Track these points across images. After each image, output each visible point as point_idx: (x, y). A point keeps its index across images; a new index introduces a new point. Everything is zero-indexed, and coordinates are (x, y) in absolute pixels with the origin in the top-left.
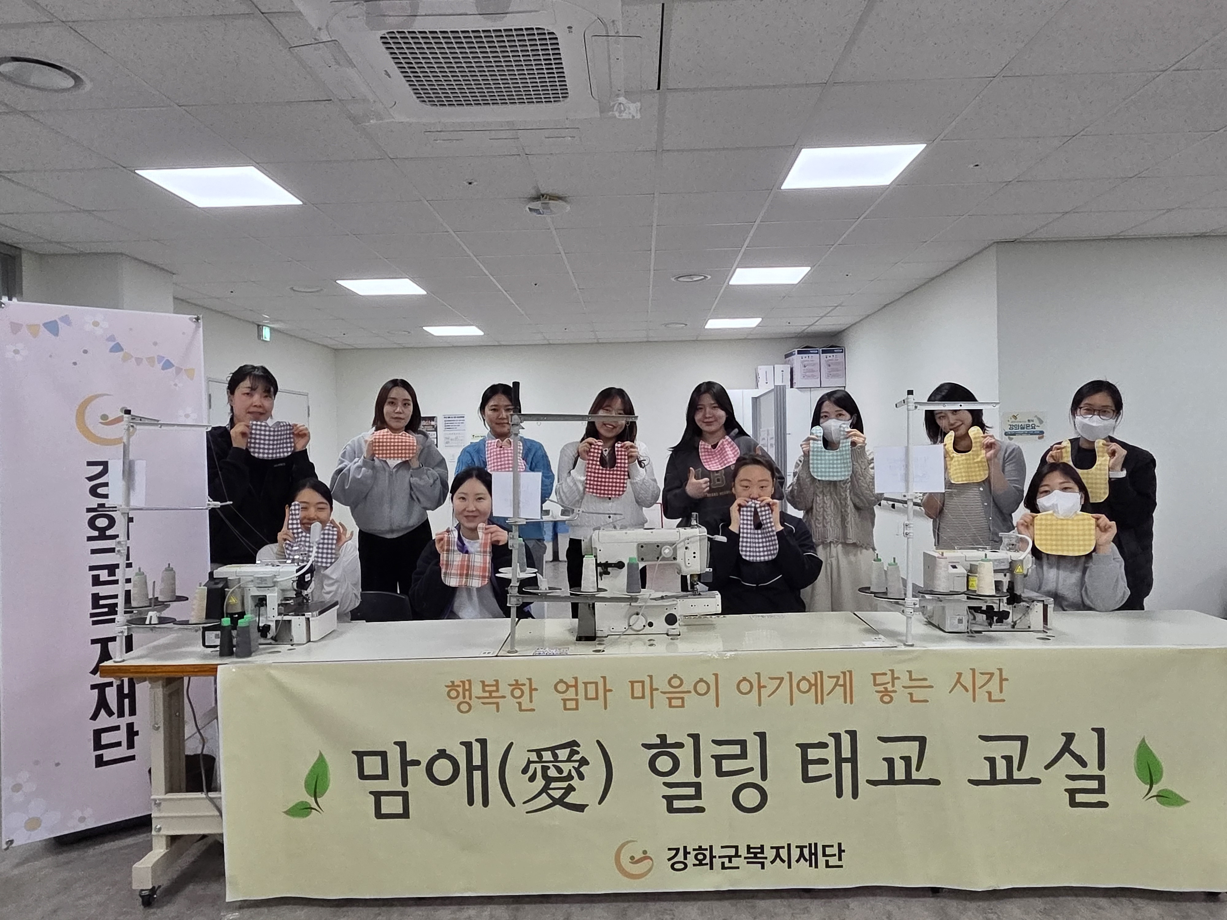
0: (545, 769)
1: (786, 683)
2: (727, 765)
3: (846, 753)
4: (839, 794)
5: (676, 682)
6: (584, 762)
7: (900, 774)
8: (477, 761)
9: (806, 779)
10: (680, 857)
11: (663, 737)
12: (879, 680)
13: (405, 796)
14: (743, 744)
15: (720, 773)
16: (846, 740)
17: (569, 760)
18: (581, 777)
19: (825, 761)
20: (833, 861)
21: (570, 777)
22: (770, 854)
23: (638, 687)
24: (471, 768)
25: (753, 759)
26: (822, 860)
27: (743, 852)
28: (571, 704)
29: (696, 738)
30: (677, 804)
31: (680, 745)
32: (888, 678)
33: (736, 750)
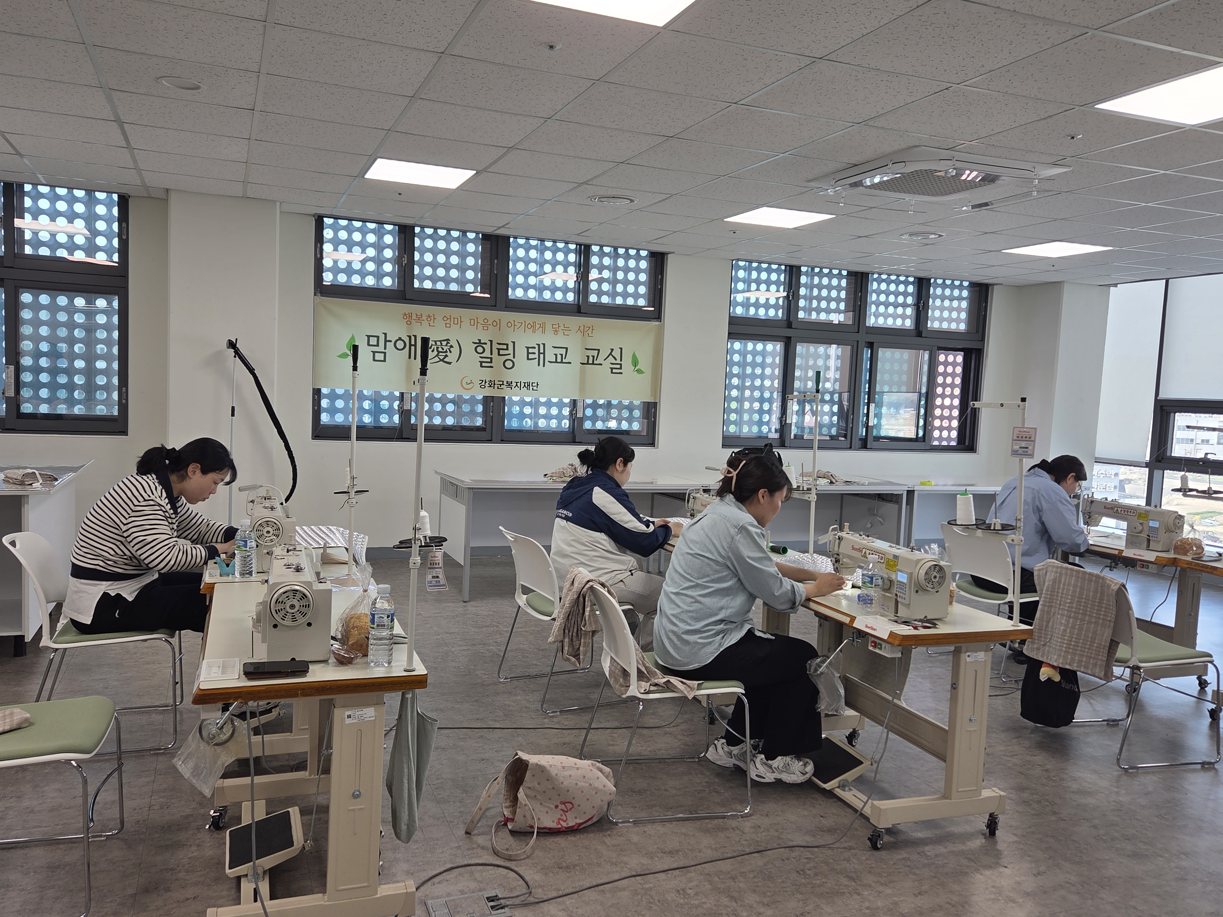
0: (438, 348)
1: (523, 325)
2: (502, 352)
5: (486, 321)
8: (413, 343)
9: (528, 359)
13: (385, 353)
14: (507, 345)
15: (499, 355)
16: (542, 346)
19: (535, 353)
21: (446, 352)
23: (472, 321)
24: (410, 345)
27: (505, 383)
28: (448, 325)
29: (491, 341)
30: (484, 364)
31: (486, 344)
32: (557, 326)
33: (505, 347)
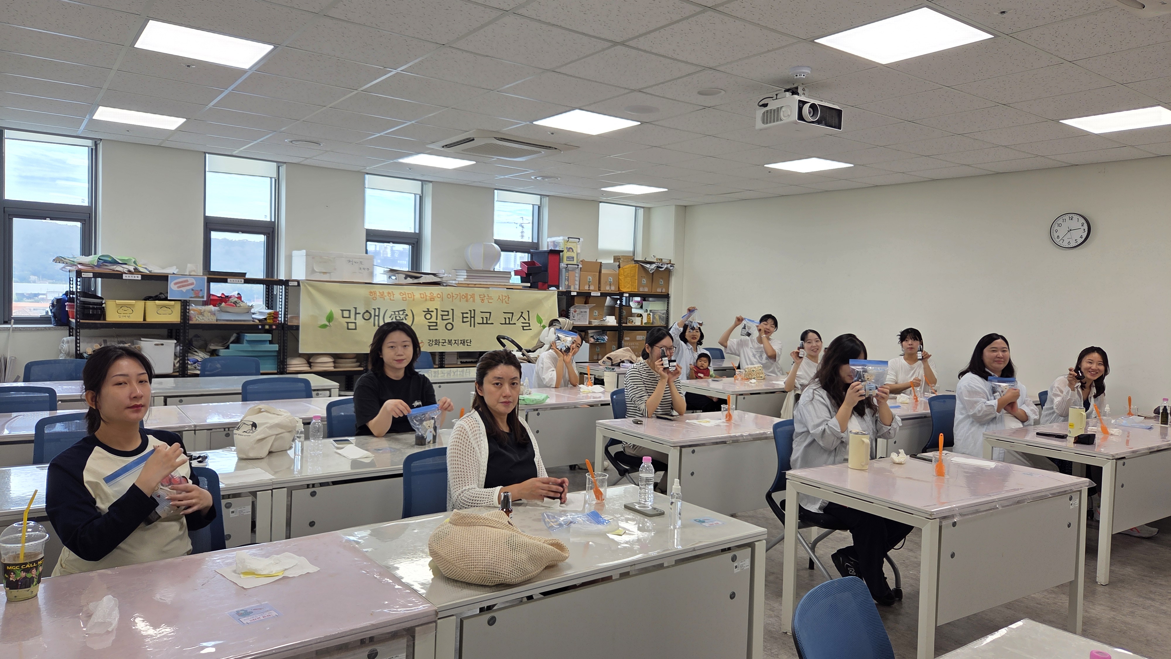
1: (459, 296)
2: (444, 317)
3: (473, 316)
4: (471, 326)
6: (407, 315)
7: (485, 322)
8: (377, 314)
10: (431, 343)
11: (428, 309)
12: (481, 296)
13: (355, 323)
14: (448, 312)
15: (443, 320)
16: (473, 312)
17: (403, 315)
18: (406, 319)
19: (467, 318)
20: (469, 344)
22: (453, 342)
24: (375, 316)
25: (450, 316)
26: (466, 343)
27: (447, 341)
29: (437, 309)
30: (431, 328)
31: (432, 311)
32: (483, 296)
33: (446, 313)
